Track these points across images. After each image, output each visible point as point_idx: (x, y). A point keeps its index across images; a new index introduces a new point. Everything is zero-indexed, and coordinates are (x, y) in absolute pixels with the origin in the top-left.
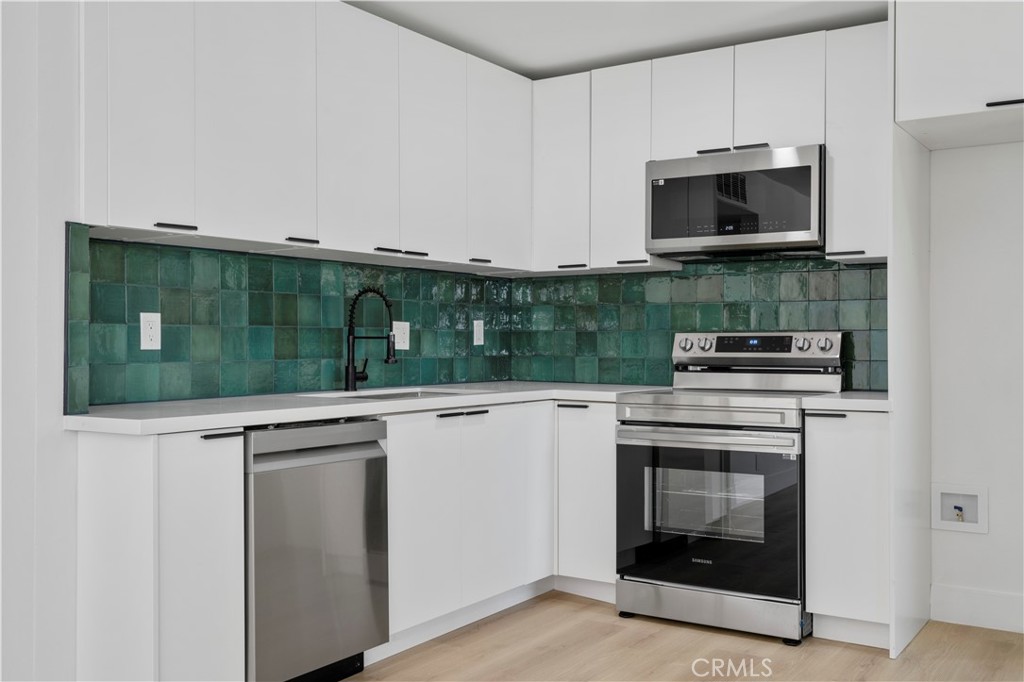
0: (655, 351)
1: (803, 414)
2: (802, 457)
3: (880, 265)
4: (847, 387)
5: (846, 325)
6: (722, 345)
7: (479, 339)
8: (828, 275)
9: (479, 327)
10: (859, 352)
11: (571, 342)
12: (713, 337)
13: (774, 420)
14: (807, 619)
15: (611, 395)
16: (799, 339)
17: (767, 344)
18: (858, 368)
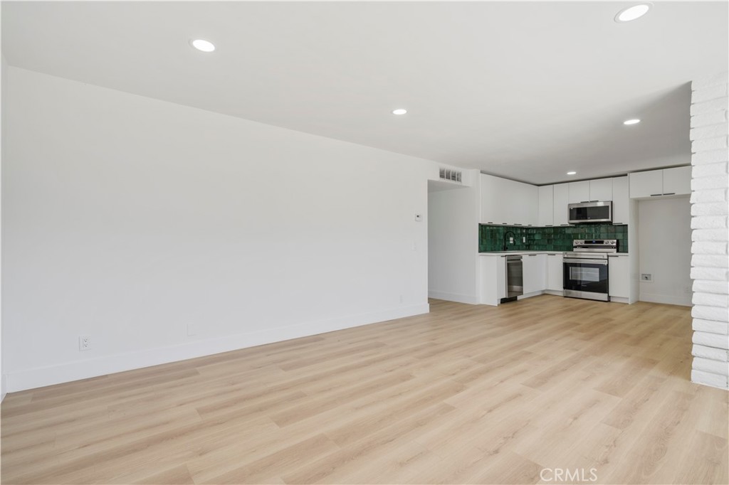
0: (568, 243)
1: (608, 256)
2: (608, 265)
3: (627, 225)
4: (618, 251)
5: (618, 238)
6: (586, 242)
7: (524, 241)
8: (613, 227)
9: (524, 238)
10: (621, 244)
11: (546, 241)
12: (584, 241)
13: (602, 257)
14: (609, 297)
15: (562, 252)
16: (605, 241)
17: (597, 242)
18: (621, 247)
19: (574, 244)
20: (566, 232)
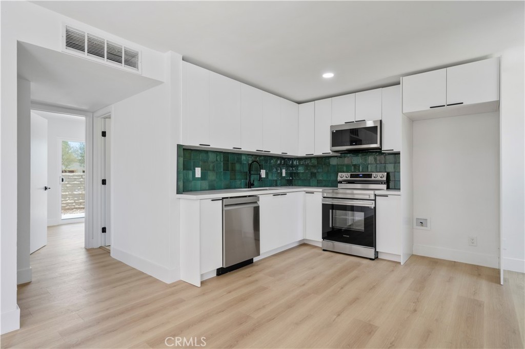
0: (333, 178)
1: (375, 195)
2: (375, 208)
3: (398, 154)
4: (388, 188)
5: (388, 171)
6: (352, 176)
7: (284, 175)
8: (383, 156)
9: (284, 171)
10: (392, 178)
11: (309, 175)
12: (349, 174)
13: (367, 197)
14: (376, 253)
15: (320, 190)
16: (374, 174)
17: (365, 176)
18: (391, 183)
19: (339, 179)
20: (331, 163)
